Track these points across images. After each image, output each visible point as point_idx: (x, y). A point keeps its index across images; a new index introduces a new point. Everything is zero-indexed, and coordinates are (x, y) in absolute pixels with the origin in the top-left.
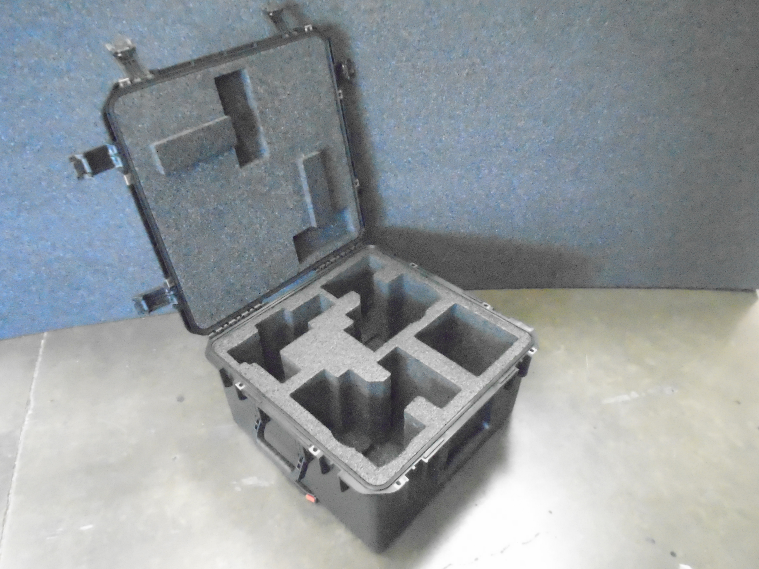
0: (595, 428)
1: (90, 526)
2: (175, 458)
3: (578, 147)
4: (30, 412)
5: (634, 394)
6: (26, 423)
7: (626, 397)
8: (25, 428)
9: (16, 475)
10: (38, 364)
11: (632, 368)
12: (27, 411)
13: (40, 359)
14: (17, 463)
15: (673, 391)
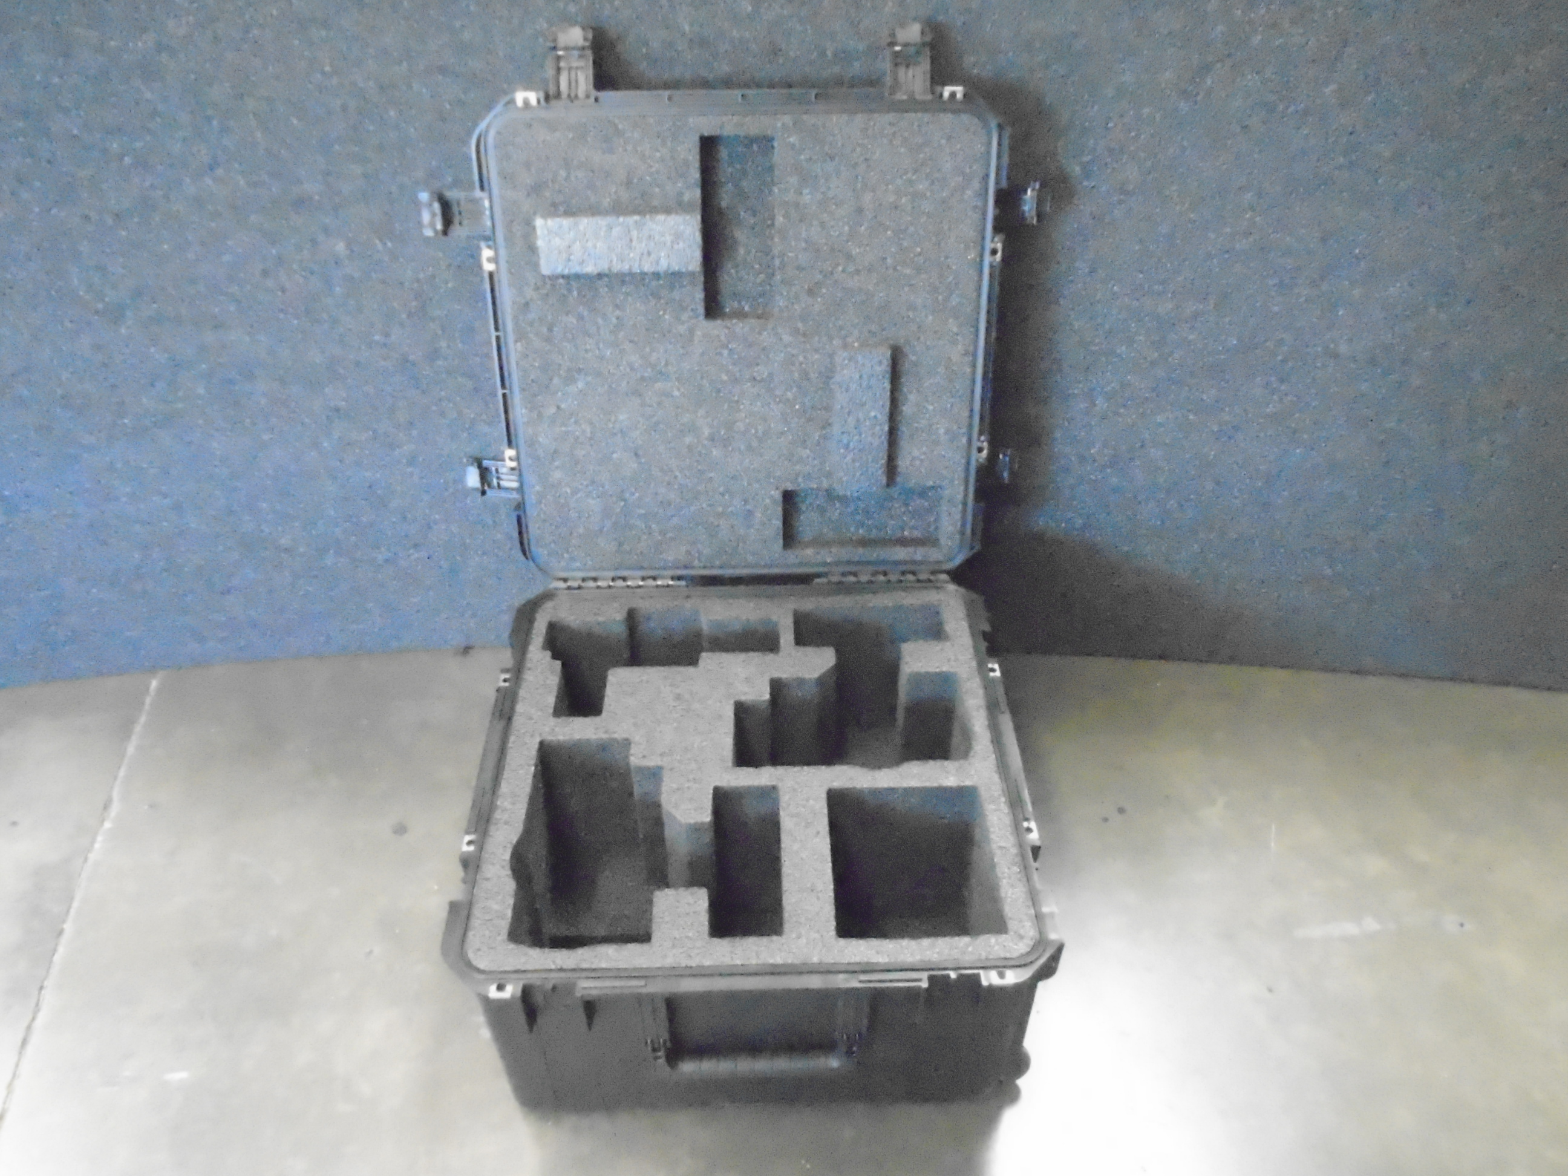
0: (1270, 990)
1: (182, 1075)
2: (371, 952)
3: (1290, 364)
4: (107, 825)
5: (1371, 924)
6: (97, 846)
7: (1350, 928)
8: (92, 857)
9: (61, 950)
10: (138, 728)
11: (1375, 865)
12: (103, 821)
13: (143, 719)
14: (68, 927)
15: (1462, 925)
